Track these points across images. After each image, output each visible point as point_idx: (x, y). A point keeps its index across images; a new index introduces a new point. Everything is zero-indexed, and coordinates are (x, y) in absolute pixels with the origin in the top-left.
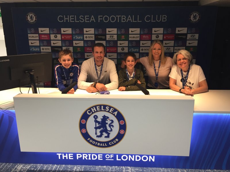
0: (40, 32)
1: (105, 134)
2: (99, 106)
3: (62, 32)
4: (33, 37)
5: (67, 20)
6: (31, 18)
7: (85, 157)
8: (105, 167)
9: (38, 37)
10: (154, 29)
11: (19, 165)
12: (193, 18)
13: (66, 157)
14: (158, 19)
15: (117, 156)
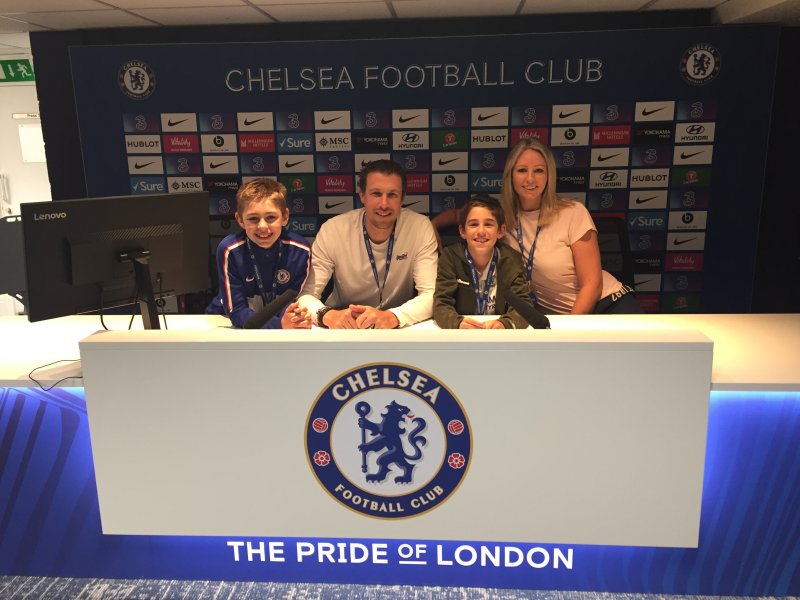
0: (166, 128)
1: (396, 470)
2: (375, 371)
3: (242, 127)
4: (142, 144)
5: (256, 85)
6: (136, 78)
7: (326, 553)
8: (396, 588)
9: (159, 144)
10: (557, 109)
11: (95, 584)
12: (695, 66)
13: (259, 555)
14: (573, 75)
15: (440, 548)
